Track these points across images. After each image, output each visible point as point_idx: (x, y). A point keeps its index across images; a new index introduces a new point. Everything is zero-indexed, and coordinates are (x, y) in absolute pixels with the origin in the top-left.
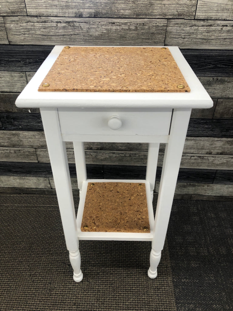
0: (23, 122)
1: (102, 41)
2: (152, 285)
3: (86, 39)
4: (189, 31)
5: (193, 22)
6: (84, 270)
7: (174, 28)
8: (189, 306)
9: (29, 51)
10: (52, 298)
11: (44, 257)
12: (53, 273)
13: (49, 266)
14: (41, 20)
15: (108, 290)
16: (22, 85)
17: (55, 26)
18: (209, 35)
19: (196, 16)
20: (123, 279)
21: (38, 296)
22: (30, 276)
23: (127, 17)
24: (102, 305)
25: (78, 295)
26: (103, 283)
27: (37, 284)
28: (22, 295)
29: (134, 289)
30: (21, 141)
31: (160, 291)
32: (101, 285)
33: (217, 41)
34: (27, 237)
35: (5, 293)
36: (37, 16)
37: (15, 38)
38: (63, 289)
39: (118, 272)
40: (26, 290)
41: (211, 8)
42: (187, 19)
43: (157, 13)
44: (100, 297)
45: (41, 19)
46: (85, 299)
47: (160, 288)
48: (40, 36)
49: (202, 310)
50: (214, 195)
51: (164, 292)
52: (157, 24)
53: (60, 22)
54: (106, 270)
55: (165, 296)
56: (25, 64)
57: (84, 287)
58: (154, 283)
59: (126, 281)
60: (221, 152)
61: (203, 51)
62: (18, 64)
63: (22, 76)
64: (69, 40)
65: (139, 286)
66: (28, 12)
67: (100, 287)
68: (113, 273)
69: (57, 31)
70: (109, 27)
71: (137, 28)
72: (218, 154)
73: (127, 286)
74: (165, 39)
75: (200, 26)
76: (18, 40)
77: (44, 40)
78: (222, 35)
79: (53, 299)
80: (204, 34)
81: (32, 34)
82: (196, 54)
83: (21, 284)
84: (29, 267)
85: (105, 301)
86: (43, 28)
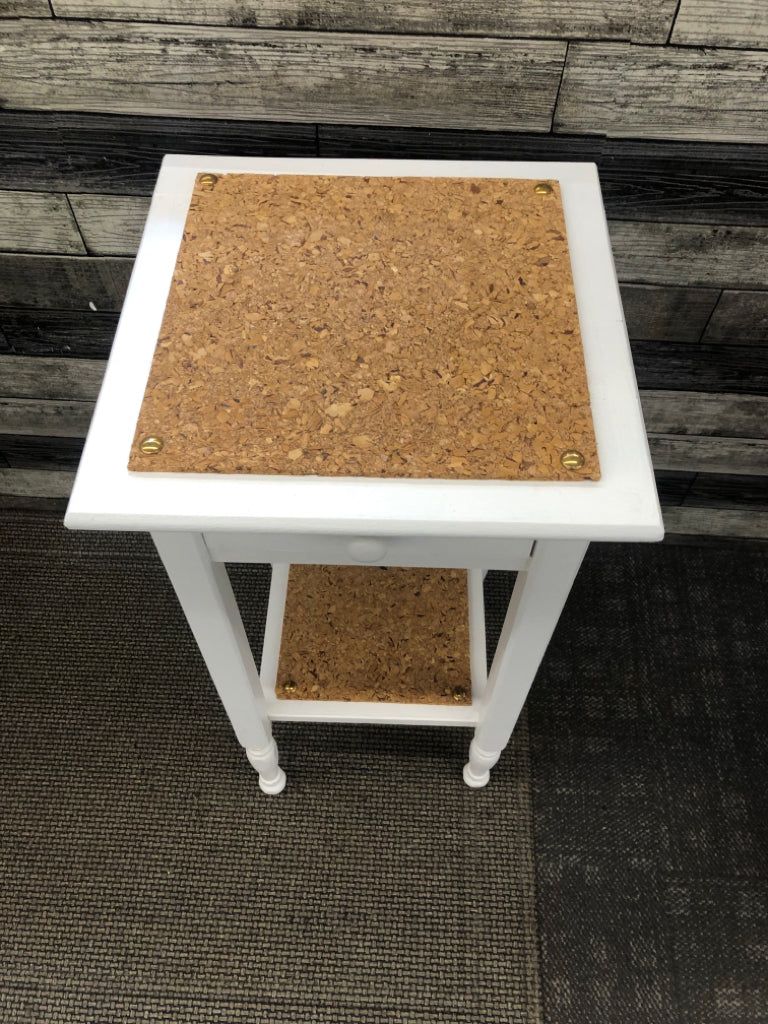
0: (75, 335)
1: (331, 105)
2: (473, 804)
3: (272, 100)
4: (645, 82)
5: (662, 54)
6: (289, 760)
7: (590, 70)
8: (568, 859)
9: (73, 132)
10: (206, 833)
11: (177, 719)
12: (203, 767)
13: (190, 745)
14: (103, 32)
15: (353, 815)
16: (58, 231)
17: (159, 52)
18: (716, 98)
19: (673, 35)
20: (396, 787)
21: (168, 828)
22: (142, 773)
23: (419, 29)
24: (340, 855)
25: (274, 828)
26: (340, 795)
27: (162, 797)
28: (127, 826)
29: (425, 815)
30: (74, 384)
31: (493, 822)
32: (335, 801)
33: (741, 117)
34: (121, 659)
35: (80, 819)
36: (87, 20)
37: (19, 90)
38: (234, 812)
39: (382, 767)
40: (134, 812)
41: (732, 11)
42: (641, 41)
43: (533, 21)
44: (332, 834)
45: (104, 28)
46: (293, 838)
47: (494, 814)
48: (106, 85)
49: (600, 870)
50: (683, 532)
51: (506, 822)
52: (530, 57)
53: (176, 42)
54: (348, 761)
55: (506, 833)
56: (64, 172)
57: (289, 807)
58: (479, 799)
59: (402, 793)
60: (715, 430)
61: (690, 146)
62: (37, 171)
63: (57, 205)
64: (209, 99)
65: (439, 805)
66: (56, 5)
67: (333, 806)
68: (367, 769)
69: (166, 69)
70: (356, 63)
71: (455, 66)
72: (705, 433)
73: (406, 806)
74: (556, 105)
75: (686, 68)
76: (29, 96)
77: (119, 96)
78: (760, 99)
79: (207, 836)
80: (696, 92)
81: (78, 77)
82: (662, 154)
83: (121, 795)
84: (136, 747)
85: (347, 844)
86: (114, 59)
